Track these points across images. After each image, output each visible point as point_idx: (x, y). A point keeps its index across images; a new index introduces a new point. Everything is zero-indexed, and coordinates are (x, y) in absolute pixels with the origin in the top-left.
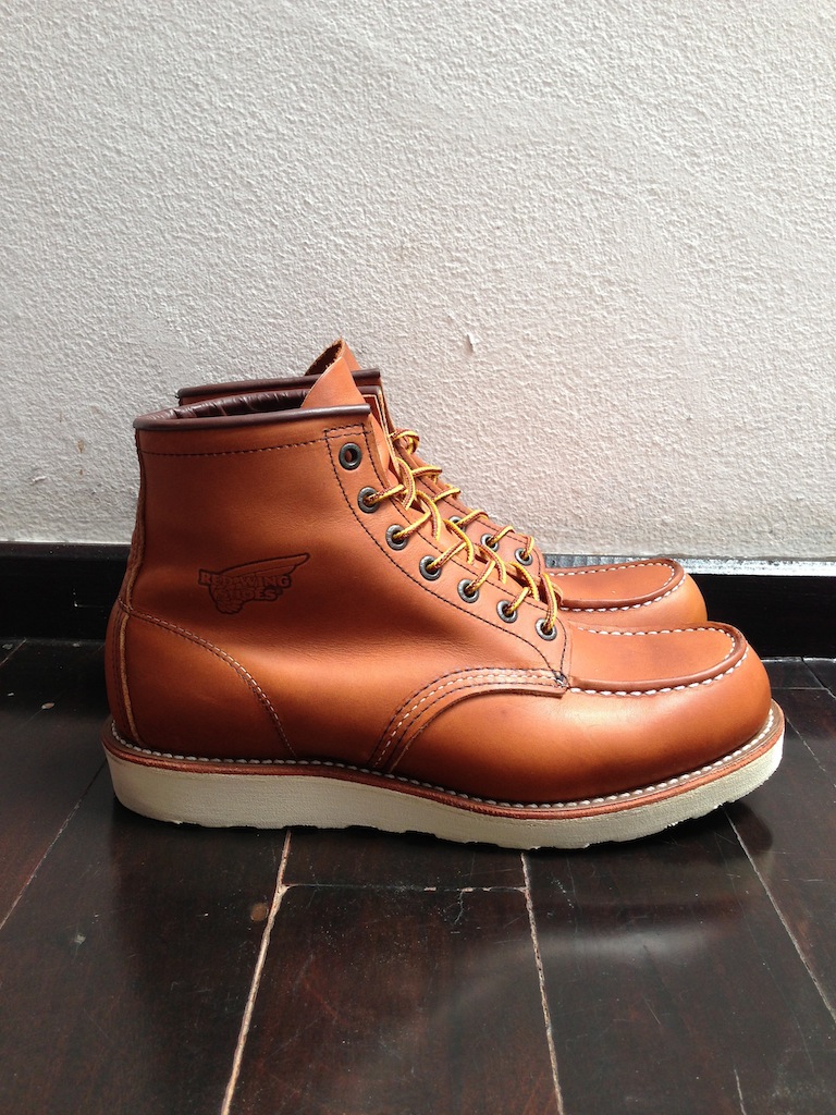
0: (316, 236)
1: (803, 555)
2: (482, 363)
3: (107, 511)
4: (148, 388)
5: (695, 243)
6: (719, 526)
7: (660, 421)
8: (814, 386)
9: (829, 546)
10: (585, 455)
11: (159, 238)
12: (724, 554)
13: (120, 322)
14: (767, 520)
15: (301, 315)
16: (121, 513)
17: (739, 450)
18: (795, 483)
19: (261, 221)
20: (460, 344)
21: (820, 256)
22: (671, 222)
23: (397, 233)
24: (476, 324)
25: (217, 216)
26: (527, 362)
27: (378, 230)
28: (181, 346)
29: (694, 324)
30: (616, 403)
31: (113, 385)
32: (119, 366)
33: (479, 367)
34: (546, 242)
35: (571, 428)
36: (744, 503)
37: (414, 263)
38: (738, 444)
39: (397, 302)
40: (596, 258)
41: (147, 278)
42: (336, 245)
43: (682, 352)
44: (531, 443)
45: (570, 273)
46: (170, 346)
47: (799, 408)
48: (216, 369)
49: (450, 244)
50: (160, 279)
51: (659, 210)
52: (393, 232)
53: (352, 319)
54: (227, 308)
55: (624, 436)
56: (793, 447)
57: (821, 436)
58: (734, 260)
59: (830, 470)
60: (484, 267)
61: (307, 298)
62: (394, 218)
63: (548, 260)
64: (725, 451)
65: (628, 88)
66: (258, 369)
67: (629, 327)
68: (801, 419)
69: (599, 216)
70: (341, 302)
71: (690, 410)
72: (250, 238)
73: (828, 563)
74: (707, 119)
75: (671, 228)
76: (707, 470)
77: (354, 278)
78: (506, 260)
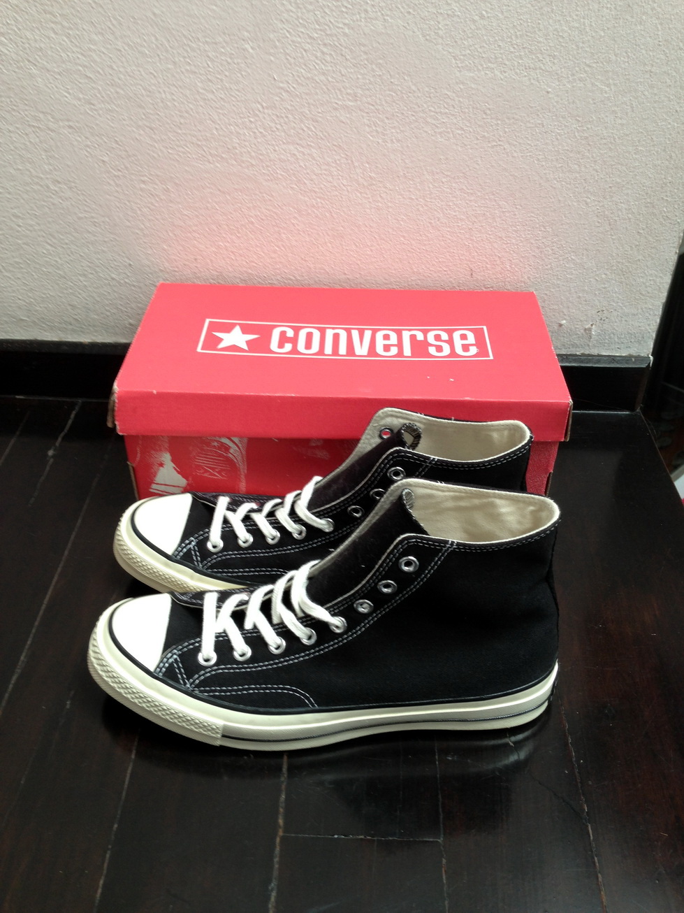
5: (106, 159)
7: (112, 266)
10: (72, 284)
22: (88, 146)
29: (118, 208)
30: (82, 254)
35: (58, 269)
40: (45, 166)
44: (36, 277)
45: (31, 176)
55: (92, 274)
65: (38, 62)
68: (199, 266)
69: (41, 142)
74: (94, 81)
75: (88, 150)
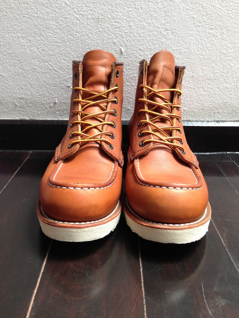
0: (70, 14)
1: (228, 120)
2: (126, 58)
3: (7, 108)
4: (17, 68)
5: (195, 16)
6: (201, 111)
8: (232, 64)
9: (236, 117)
11: (18, 17)
12: (203, 120)
13: (7, 46)
14: (217, 109)
15: (66, 42)
16: (11, 109)
17: (208, 86)
18: (226, 96)
19: (51, 10)
20: (118, 51)
21: (235, 21)
22: (187, 9)
23: (97, 13)
24: (123, 44)
25: (37, 9)
26: (140, 57)
27: (90, 12)
28: (27, 53)
29: (195, 44)
31: (6, 67)
32: (7, 60)
33: (125, 59)
34: (146, 16)
36: (210, 103)
37: (102, 23)
38: (208, 84)
39: (97, 37)
40: (163, 21)
41: (15, 30)
42: (76, 18)
43: (191, 53)
45: (154, 27)
46: (23, 53)
47: (228, 72)
48: (39, 61)
49: (114, 16)
50: (19, 31)
51: (183, 5)
52: (95, 13)
53: (83, 43)
54: (41, 40)
56: (226, 85)
57: (234, 81)
58: (208, 22)
59: (237, 93)
60: (126, 25)
61: (68, 36)
62: (95, 8)
63: (147, 22)
64: (204, 87)
66: (53, 61)
67: (173, 45)
68: (228, 76)
69: (164, 7)
70: (79, 38)
71: (193, 73)
72: (48, 16)
73: (236, 122)
75: (187, 11)
76: (198, 93)
77: (83, 29)
78: (133, 22)
